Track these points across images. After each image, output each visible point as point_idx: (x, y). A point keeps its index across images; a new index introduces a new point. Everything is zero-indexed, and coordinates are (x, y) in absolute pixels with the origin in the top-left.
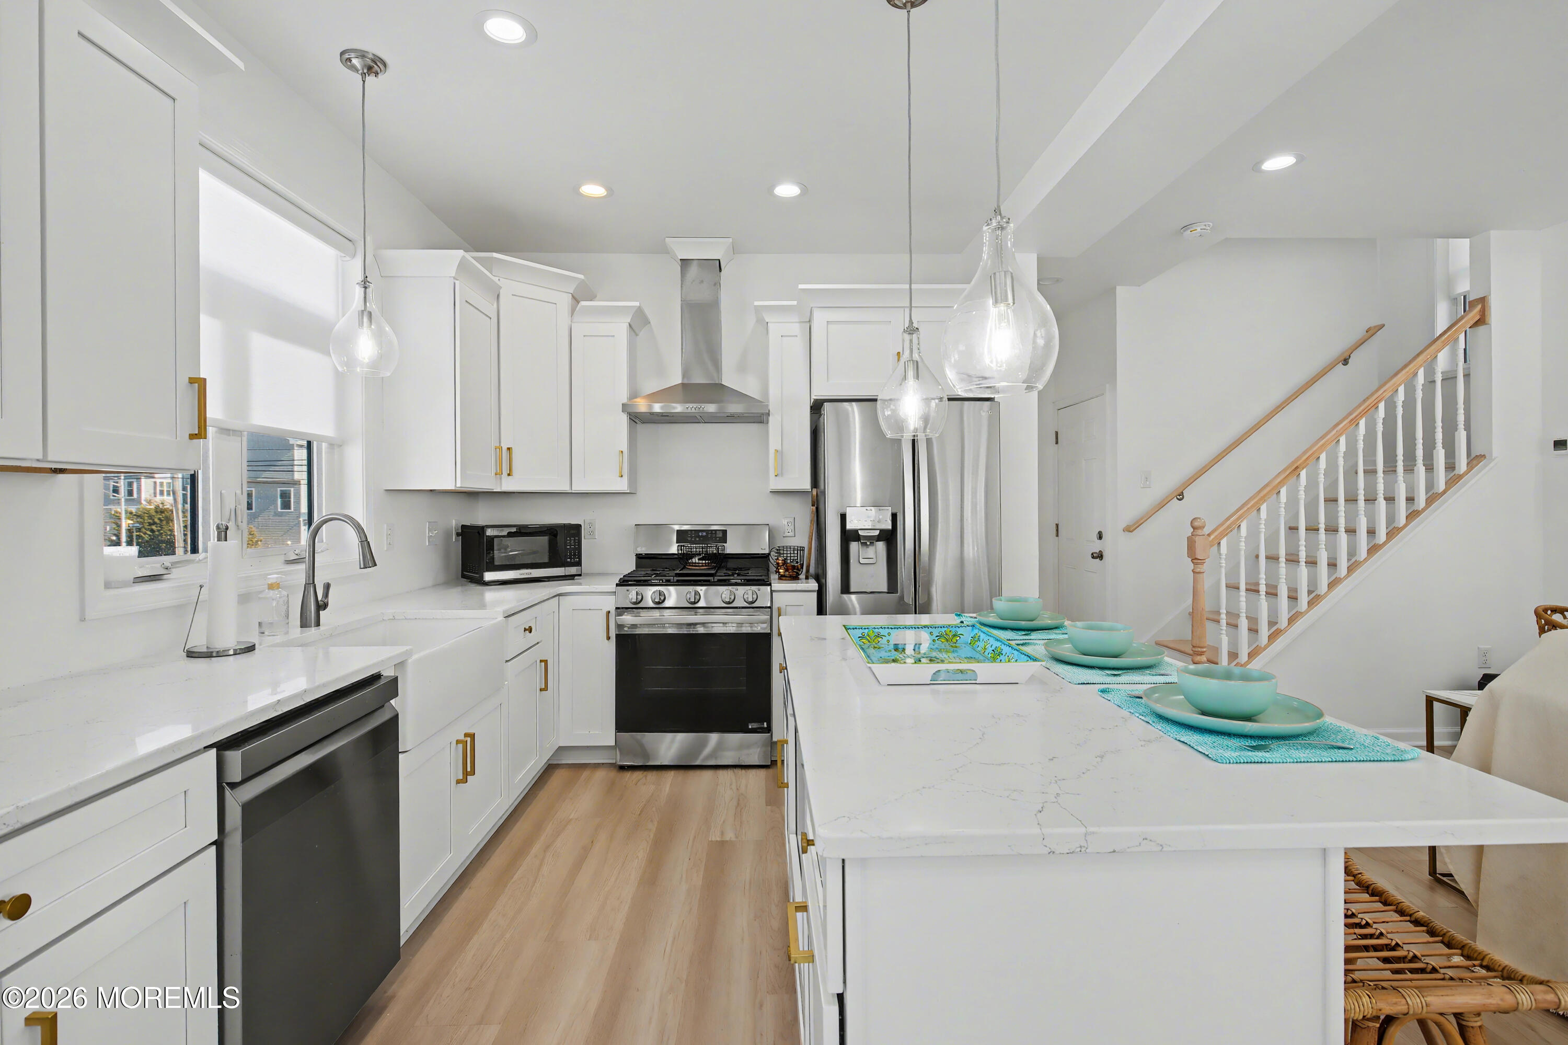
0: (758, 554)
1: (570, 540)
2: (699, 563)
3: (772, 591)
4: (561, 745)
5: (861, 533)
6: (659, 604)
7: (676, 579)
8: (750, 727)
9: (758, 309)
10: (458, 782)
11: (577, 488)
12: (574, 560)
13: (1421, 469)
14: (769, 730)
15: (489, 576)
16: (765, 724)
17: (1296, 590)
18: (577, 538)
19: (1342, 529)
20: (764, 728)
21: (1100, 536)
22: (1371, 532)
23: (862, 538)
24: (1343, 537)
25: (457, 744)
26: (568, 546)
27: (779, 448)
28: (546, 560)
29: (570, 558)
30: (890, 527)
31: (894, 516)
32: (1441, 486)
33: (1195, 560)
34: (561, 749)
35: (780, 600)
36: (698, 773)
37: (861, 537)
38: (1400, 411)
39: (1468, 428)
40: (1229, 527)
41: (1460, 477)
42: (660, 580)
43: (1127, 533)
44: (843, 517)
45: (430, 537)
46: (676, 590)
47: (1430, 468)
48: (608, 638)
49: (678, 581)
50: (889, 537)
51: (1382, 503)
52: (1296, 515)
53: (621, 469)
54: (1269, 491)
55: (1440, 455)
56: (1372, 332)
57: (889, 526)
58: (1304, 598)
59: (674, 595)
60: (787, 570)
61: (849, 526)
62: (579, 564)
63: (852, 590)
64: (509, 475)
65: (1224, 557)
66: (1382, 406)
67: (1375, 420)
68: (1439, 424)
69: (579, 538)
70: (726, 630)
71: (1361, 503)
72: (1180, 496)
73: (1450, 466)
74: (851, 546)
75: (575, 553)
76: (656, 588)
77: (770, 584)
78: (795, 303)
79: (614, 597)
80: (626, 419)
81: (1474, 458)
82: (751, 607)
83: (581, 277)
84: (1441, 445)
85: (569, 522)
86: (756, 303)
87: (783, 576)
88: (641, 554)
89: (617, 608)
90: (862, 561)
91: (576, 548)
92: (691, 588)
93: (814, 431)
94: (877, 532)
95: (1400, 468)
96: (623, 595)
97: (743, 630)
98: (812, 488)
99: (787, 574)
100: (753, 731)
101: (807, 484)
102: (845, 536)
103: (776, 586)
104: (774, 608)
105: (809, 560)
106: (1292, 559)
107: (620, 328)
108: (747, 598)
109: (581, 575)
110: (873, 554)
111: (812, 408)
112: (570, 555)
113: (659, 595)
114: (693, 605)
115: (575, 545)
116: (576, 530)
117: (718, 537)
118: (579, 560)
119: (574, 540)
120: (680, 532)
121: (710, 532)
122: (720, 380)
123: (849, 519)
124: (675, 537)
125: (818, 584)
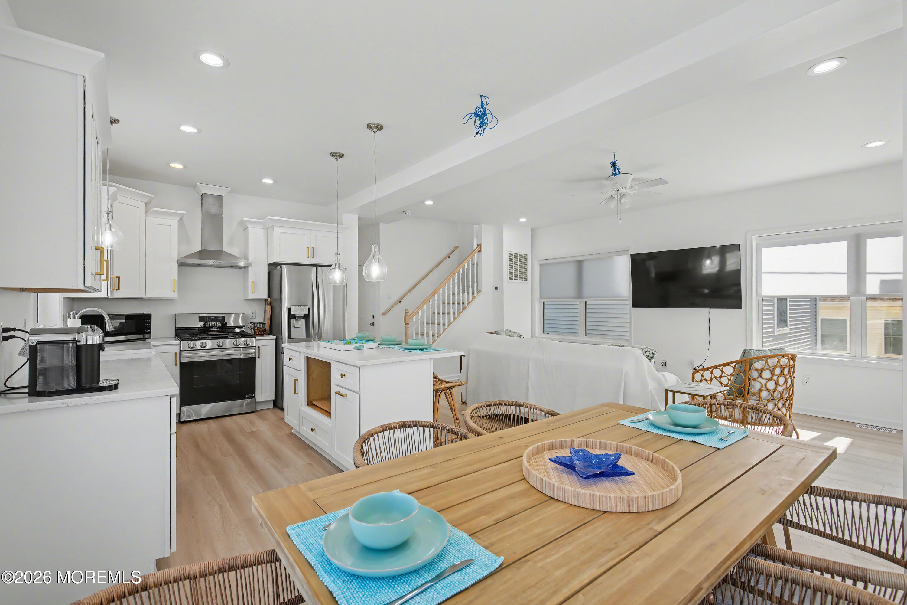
1: (146, 321)
2: (215, 330)
3: (256, 340)
5: (297, 315)
6: (203, 347)
9: (243, 221)
11: (148, 296)
12: (148, 331)
13: (466, 294)
14: (254, 397)
16: (252, 395)
17: (434, 334)
19: (446, 313)
21: (373, 317)
22: (454, 314)
23: (296, 317)
24: (447, 315)
26: (145, 324)
27: (253, 281)
28: (135, 331)
29: (146, 330)
30: (308, 313)
31: (309, 309)
32: (471, 300)
33: (406, 324)
35: (260, 344)
38: (461, 277)
39: (477, 282)
40: (416, 313)
41: (475, 297)
42: (200, 338)
43: (384, 316)
44: (289, 310)
46: (211, 341)
47: (468, 293)
48: (176, 365)
49: (212, 337)
50: (307, 317)
51: (456, 304)
52: (434, 310)
53: (174, 288)
54: (426, 301)
55: (471, 290)
56: (456, 248)
57: (307, 312)
58: (436, 335)
59: (209, 344)
60: (259, 332)
61: (292, 313)
62: (150, 333)
63: (292, 338)
64: (118, 290)
65: (414, 322)
66: (456, 274)
67: (454, 279)
68: (470, 281)
69: (150, 321)
70: (236, 357)
71: (451, 304)
72: (401, 302)
73: (473, 293)
74: (292, 321)
75: (148, 327)
76: (202, 341)
77: (255, 337)
78: (262, 221)
79: (179, 346)
80: (176, 265)
81: (479, 291)
82: (247, 347)
83: (152, 196)
84: (470, 287)
85: (146, 313)
86: (244, 219)
87: (258, 334)
88: (179, 328)
89: (182, 351)
90: (295, 326)
91: (148, 326)
92: (219, 340)
93: (269, 274)
94: (303, 315)
95: (461, 294)
96: (185, 345)
97: (242, 356)
98: (268, 297)
99: (260, 333)
100: (248, 398)
101: (265, 296)
102: (290, 316)
103: (258, 338)
104: (257, 347)
105: (268, 327)
106: (433, 324)
107: (174, 223)
108: (245, 343)
109: (151, 338)
110: (300, 324)
111: (269, 265)
112: (146, 329)
113: (204, 344)
114: (220, 347)
115: (148, 324)
116: (149, 317)
117: (220, 319)
118: (150, 331)
119: (148, 322)
120: (200, 318)
121: (216, 317)
122: (223, 249)
123: (292, 310)
124: (197, 319)
125: (275, 337)
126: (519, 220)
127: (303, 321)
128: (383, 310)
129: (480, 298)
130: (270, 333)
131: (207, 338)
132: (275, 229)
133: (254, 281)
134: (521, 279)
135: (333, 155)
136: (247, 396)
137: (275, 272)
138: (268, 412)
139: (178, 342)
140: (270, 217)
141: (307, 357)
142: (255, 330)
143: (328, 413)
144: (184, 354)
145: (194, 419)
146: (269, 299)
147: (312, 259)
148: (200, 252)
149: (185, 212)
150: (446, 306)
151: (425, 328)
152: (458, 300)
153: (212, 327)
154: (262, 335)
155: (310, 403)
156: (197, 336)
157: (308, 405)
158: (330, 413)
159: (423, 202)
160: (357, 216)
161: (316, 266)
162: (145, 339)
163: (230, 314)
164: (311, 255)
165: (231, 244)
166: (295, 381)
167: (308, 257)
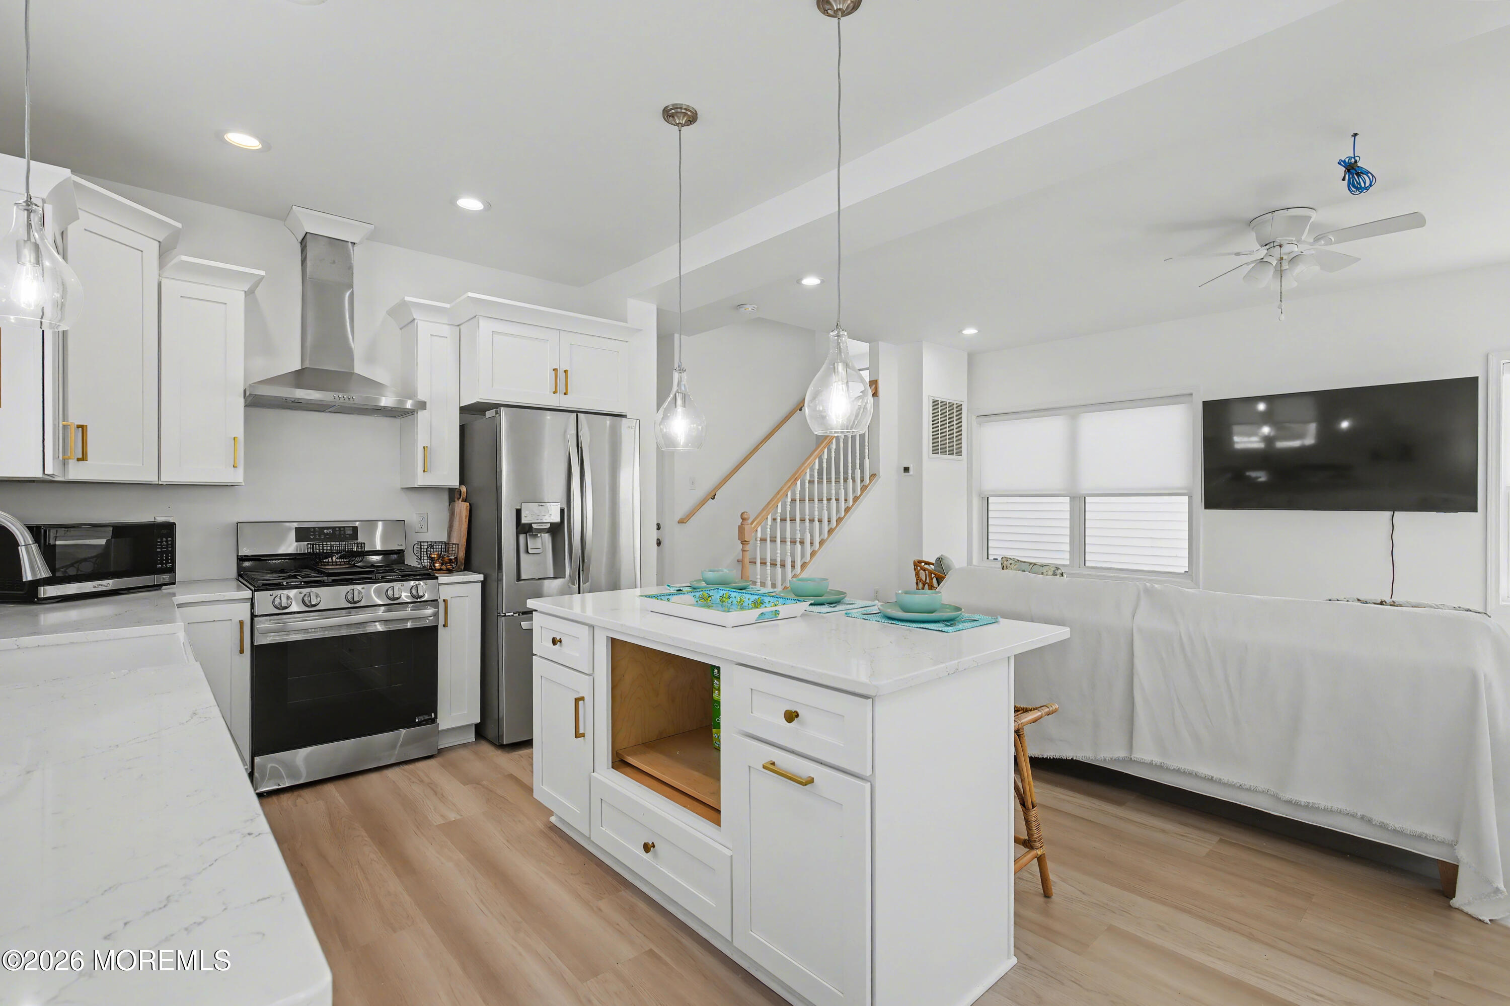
0: (393, 550)
1: (162, 542)
2: (337, 562)
3: (438, 584)
5: (534, 526)
6: (310, 605)
9: (405, 305)
11: (166, 477)
12: (167, 565)
13: (850, 481)
14: (433, 721)
15: (46, 591)
16: (433, 714)
17: (795, 561)
18: (169, 539)
19: (816, 519)
20: (430, 718)
21: (659, 527)
22: (830, 520)
23: (533, 530)
24: (817, 523)
26: (159, 548)
29: (162, 564)
31: (562, 511)
32: (859, 493)
33: (744, 542)
35: (445, 593)
37: (533, 528)
39: (869, 458)
40: (761, 518)
41: (866, 487)
42: (301, 582)
43: (680, 524)
44: (519, 513)
46: (330, 590)
47: (854, 481)
48: (242, 652)
49: (333, 581)
50: (556, 530)
51: (834, 501)
53: (236, 458)
54: (780, 494)
55: (858, 472)
57: (557, 519)
58: (798, 564)
59: (326, 595)
60: (442, 564)
61: (524, 520)
62: (172, 570)
64: (81, 460)
65: (758, 539)
68: (857, 454)
69: (173, 539)
72: (714, 498)
73: (863, 478)
74: (523, 537)
75: (168, 555)
76: (308, 590)
77: (437, 578)
78: (448, 306)
79: (248, 605)
80: (242, 401)
81: (873, 476)
82: (418, 601)
83: (179, 225)
84: (858, 467)
85: (160, 519)
86: (407, 299)
87: (440, 570)
88: (247, 556)
89: (256, 616)
90: (530, 551)
91: (167, 553)
92: (351, 587)
93: (462, 428)
94: (548, 526)
95: (842, 481)
96: (265, 600)
97: (409, 625)
98: (460, 483)
99: (444, 568)
100: (420, 724)
101: (454, 481)
102: (519, 528)
103: (443, 579)
104: (440, 601)
105: (462, 554)
106: (793, 542)
107: (236, 297)
108: (414, 593)
109: (174, 584)
110: (541, 546)
111: (464, 410)
112: (162, 560)
113: (313, 597)
114: (356, 605)
115: (167, 548)
116: (169, 529)
117: (347, 534)
118: (173, 565)
119: (167, 541)
120: (298, 530)
121: (337, 529)
122: (353, 370)
123: (523, 514)
124: (292, 535)
125: (483, 575)
126: (961, 331)
127: (547, 537)
129: (876, 492)
130: (467, 566)
131: (320, 581)
132: (483, 323)
133: (428, 444)
134: (951, 453)
135: (669, 114)
136: (417, 720)
137: (478, 424)
138: (464, 753)
139: (247, 594)
140: (470, 294)
141: (611, 638)
142: (432, 559)
143: (712, 812)
144: (262, 624)
145: (287, 785)
146: (464, 489)
147: (562, 396)
148: (298, 373)
149: (263, 273)
150: (817, 506)
151: (779, 551)
152: (837, 494)
153: (330, 555)
154: (450, 571)
155: (619, 762)
156: (295, 577)
157: (615, 766)
158: (719, 811)
159: (799, 281)
160: (653, 308)
161: (577, 412)
162: (158, 587)
163: (372, 523)
164: (561, 387)
165: (371, 359)
166: (577, 700)
167: (555, 392)
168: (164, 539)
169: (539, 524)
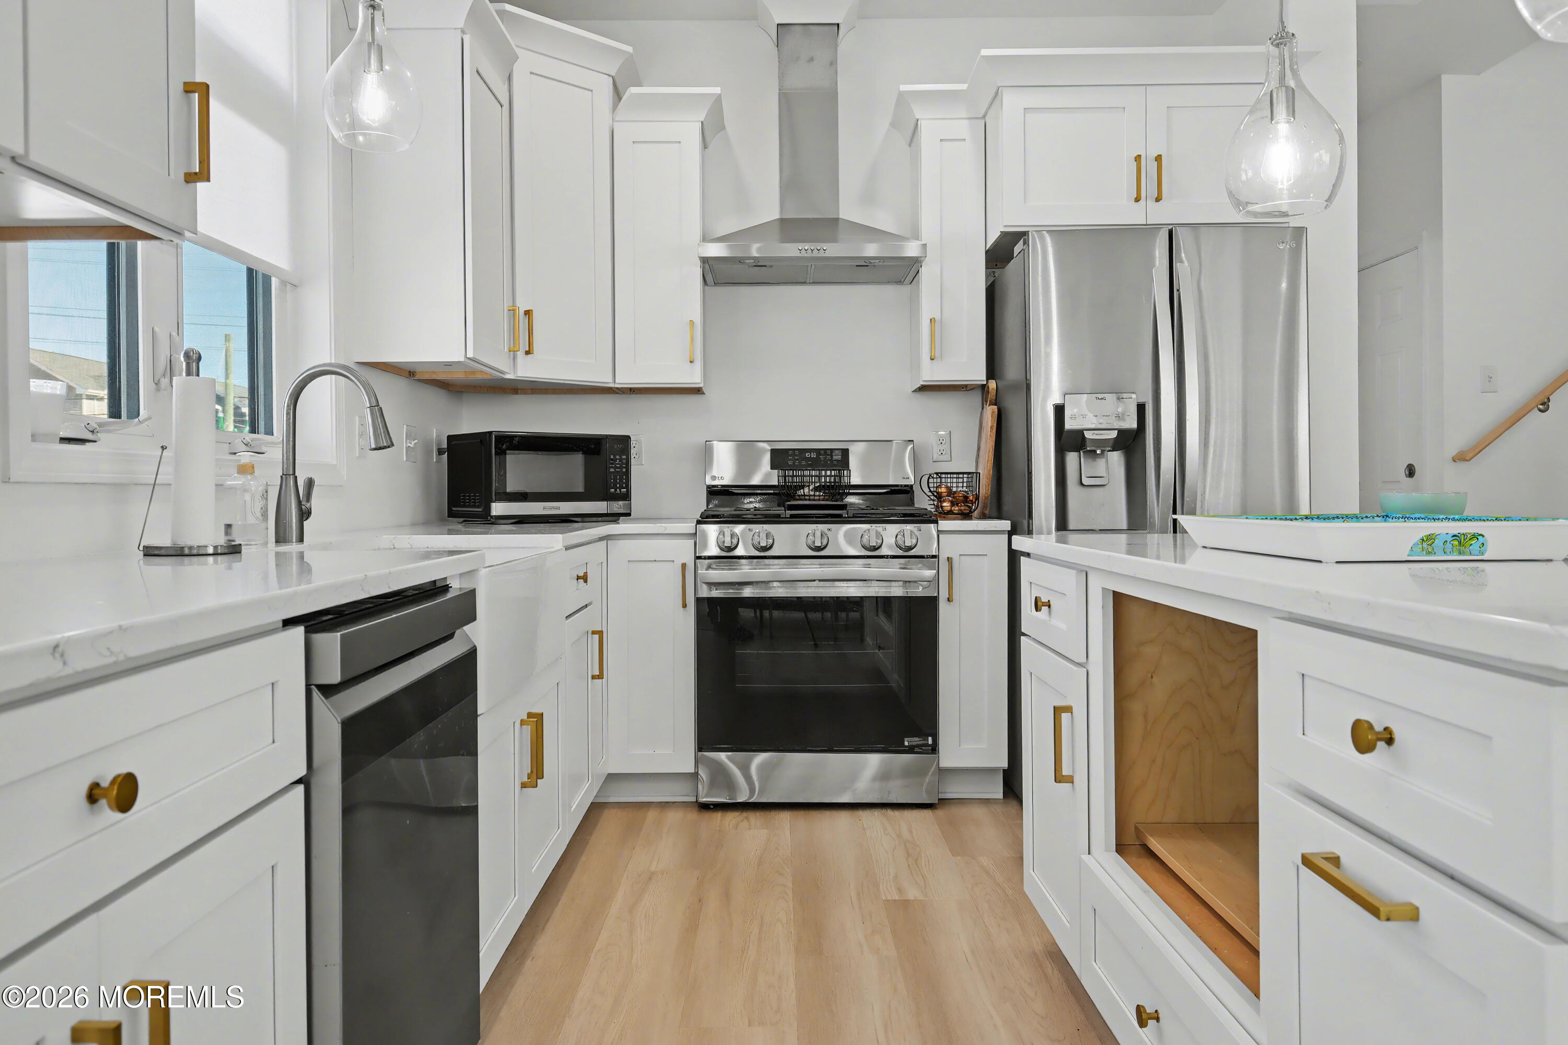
0: (897, 486)
1: (615, 461)
3: (939, 532)
4: (610, 772)
5: (1088, 435)
6: (765, 552)
7: (789, 513)
8: (906, 743)
9: (903, 100)
10: (524, 786)
11: (624, 379)
12: (620, 491)
14: (934, 749)
15: (498, 508)
16: (931, 738)
18: (624, 457)
20: (927, 745)
21: (1410, 472)
23: (1088, 443)
25: (521, 725)
26: (612, 468)
28: (580, 488)
29: (613, 488)
30: (1134, 425)
31: (1141, 408)
34: (612, 778)
35: (950, 546)
36: (827, 815)
37: (1087, 440)
42: (764, 516)
43: (1460, 464)
44: (1059, 410)
45: (408, 448)
48: (685, 606)
49: (792, 516)
50: (1129, 444)
53: (692, 351)
57: (1131, 423)
59: (785, 537)
60: (953, 504)
61: (1069, 425)
62: (627, 497)
63: (1071, 526)
64: (528, 353)
69: (627, 458)
70: (869, 592)
72: (1544, 406)
74: (1072, 458)
75: (621, 479)
76: (762, 528)
77: (936, 522)
78: (963, 87)
79: (694, 542)
80: (698, 272)
82: (907, 554)
83: (633, 52)
85: (615, 431)
86: (905, 87)
87: (950, 512)
88: (718, 487)
89: (702, 558)
90: (1086, 481)
91: (621, 474)
92: (814, 526)
94: (1114, 434)
97: (894, 590)
98: (988, 379)
99: (956, 509)
100: (911, 750)
101: (978, 374)
102: (1062, 439)
103: (944, 524)
104: (943, 557)
105: (985, 488)
107: (690, 132)
108: (900, 542)
109: (629, 514)
110: (1104, 475)
112: (614, 483)
113: (767, 537)
114: (819, 553)
115: (621, 468)
116: (624, 442)
117: (835, 460)
118: (627, 491)
119: (621, 460)
120: (774, 452)
121: (822, 452)
122: (838, 214)
123: (1068, 413)
124: (767, 459)
125: (1010, 522)
127: (1116, 459)
128: (1458, 440)
131: (776, 516)
133: (937, 316)
138: (979, 812)
139: (693, 528)
140: (988, 52)
141: (1114, 591)
142: (939, 497)
144: (705, 569)
146: (992, 384)
147: (1151, 204)
148: (777, 223)
153: (803, 484)
154: (966, 516)
157: (1120, 849)
161: (1172, 227)
162: (614, 516)
164: (1148, 187)
165: (868, 198)
166: (1058, 711)
167: (1137, 200)
168: (618, 457)
169: (1096, 432)
